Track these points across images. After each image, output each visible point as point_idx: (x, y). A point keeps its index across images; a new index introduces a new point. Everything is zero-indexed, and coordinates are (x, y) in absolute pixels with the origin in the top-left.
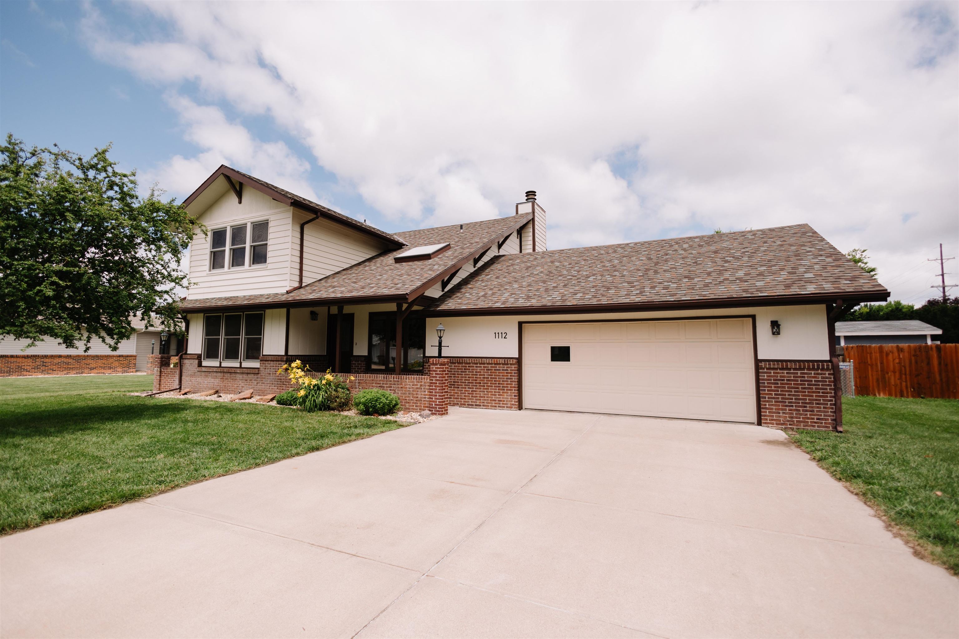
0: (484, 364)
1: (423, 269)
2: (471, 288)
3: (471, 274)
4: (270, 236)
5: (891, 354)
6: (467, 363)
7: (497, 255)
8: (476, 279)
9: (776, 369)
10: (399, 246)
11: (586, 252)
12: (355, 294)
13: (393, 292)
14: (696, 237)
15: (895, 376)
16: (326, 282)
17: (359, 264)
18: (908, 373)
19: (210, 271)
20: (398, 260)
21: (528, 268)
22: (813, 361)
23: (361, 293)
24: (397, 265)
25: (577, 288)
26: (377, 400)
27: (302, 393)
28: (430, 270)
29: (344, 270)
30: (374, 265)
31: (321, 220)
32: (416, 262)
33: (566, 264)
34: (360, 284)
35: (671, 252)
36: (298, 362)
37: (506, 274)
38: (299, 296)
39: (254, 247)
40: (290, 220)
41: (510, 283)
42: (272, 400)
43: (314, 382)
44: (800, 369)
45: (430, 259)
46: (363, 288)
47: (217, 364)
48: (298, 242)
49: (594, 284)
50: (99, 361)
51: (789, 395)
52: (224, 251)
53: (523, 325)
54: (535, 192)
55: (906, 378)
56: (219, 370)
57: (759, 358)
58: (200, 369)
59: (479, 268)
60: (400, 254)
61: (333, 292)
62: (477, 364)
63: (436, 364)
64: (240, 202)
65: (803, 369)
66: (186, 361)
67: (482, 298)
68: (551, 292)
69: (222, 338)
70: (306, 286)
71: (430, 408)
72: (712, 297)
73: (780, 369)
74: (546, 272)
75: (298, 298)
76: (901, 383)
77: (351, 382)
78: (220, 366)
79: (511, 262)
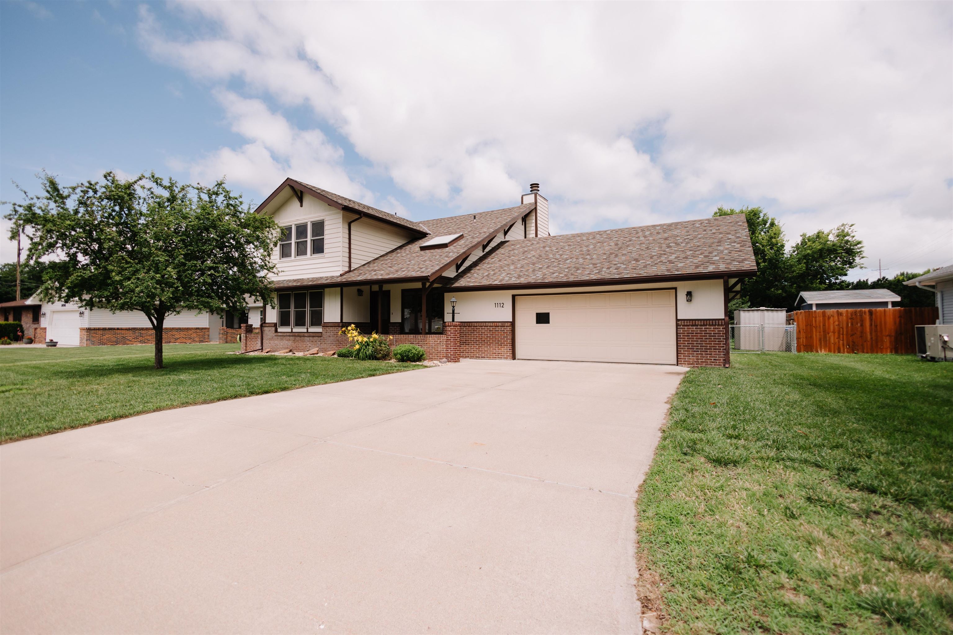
0: (487, 326)
1: (441, 256)
2: (479, 270)
3: (481, 257)
4: (326, 232)
5: (832, 318)
6: (475, 326)
7: (503, 240)
8: (484, 262)
9: (689, 326)
10: (423, 235)
11: (572, 238)
12: (391, 276)
13: (419, 274)
14: (657, 226)
15: (834, 336)
16: (369, 267)
17: (392, 251)
18: (845, 333)
19: (280, 259)
20: (423, 248)
21: (525, 252)
22: (713, 320)
23: (395, 276)
24: (422, 252)
25: (555, 269)
26: (409, 351)
27: (357, 347)
28: (447, 256)
29: (381, 256)
30: (405, 252)
31: (364, 219)
32: (436, 250)
33: (554, 248)
34: (395, 268)
35: (634, 238)
36: (353, 325)
37: (507, 258)
38: (350, 278)
39: (314, 240)
40: (341, 220)
41: (508, 265)
42: (334, 354)
43: (365, 339)
44: (704, 325)
45: (447, 247)
46: (397, 271)
47: (290, 330)
48: (347, 236)
49: (569, 265)
50: (182, 333)
51: (696, 344)
52: (291, 243)
53: (516, 297)
54: (538, 184)
55: (843, 337)
56: (291, 334)
57: (679, 318)
58: (276, 334)
59: (487, 253)
60: (424, 242)
61: (375, 275)
62: (482, 326)
63: (451, 326)
64: (301, 206)
65: (706, 325)
66: (266, 329)
67: (486, 277)
68: (536, 272)
69: (292, 310)
70: (354, 270)
71: (447, 357)
72: (645, 275)
73: (691, 326)
74: (537, 256)
75: (350, 280)
76: (839, 342)
77: (390, 340)
78: (292, 332)
79: (513, 247)
